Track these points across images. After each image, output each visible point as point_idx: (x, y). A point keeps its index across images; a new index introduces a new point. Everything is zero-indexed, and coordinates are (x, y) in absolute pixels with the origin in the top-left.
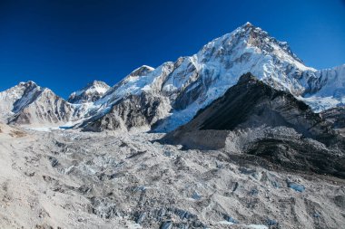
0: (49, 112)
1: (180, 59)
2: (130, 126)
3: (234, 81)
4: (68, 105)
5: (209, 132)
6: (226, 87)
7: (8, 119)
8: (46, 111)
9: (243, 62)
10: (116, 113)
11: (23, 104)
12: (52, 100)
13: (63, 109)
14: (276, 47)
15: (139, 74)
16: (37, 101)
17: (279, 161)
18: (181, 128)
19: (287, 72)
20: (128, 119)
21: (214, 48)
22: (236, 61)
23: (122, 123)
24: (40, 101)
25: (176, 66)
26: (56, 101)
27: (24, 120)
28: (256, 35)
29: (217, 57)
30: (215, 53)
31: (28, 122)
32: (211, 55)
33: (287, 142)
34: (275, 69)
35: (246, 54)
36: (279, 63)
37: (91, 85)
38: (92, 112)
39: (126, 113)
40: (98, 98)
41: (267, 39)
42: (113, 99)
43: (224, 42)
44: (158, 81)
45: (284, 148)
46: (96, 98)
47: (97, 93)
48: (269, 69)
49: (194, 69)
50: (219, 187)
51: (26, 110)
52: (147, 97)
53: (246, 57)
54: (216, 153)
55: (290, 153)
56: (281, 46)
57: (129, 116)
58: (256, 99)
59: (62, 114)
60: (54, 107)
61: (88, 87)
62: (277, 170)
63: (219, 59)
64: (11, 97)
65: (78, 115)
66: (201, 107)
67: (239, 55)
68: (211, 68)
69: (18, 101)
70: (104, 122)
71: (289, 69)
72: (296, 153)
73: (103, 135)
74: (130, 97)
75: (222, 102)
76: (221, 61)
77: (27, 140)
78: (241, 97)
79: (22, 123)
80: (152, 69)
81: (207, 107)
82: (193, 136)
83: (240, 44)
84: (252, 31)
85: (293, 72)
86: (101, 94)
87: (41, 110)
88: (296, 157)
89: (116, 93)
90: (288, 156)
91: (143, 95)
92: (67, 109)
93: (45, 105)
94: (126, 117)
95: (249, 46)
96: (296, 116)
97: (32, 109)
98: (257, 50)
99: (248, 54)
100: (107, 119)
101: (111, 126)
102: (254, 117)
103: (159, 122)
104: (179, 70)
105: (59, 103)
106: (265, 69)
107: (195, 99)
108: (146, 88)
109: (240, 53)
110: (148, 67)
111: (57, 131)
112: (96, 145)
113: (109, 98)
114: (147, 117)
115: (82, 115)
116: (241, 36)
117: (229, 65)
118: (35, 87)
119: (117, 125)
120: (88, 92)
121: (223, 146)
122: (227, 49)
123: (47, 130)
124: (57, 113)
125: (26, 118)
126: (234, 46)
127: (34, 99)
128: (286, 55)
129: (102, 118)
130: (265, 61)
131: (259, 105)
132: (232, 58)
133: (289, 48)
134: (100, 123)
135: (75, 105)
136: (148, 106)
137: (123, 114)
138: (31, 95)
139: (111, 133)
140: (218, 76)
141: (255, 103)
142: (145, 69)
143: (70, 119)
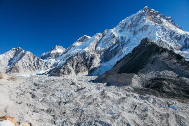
0: (30, 65)
1: (106, 31)
2: (77, 72)
3: (138, 43)
4: (41, 61)
5: (123, 75)
6: (134, 47)
7: (7, 70)
8: (28, 65)
9: (144, 31)
10: (69, 65)
11: (15, 61)
12: (32, 58)
13: (38, 63)
14: (164, 21)
15: (82, 41)
16: (23, 59)
17: (164, 92)
18: (107, 73)
19: (171, 36)
20: (76, 68)
21: (126, 24)
22: (140, 30)
23: (73, 71)
24: (25, 59)
25: (104, 35)
26: (34, 59)
27: (15, 70)
28: (151, 14)
29: (128, 28)
30: (127, 26)
31: (18, 71)
32: (124, 27)
33: (169, 80)
34: (163, 34)
35: (145, 26)
36: (165, 30)
37: (54, 48)
38: (55, 65)
39: (75, 64)
40: (58, 56)
41: (158, 16)
42: (67, 56)
43: (132, 19)
44: (93, 45)
45: (167, 83)
46: (57, 56)
47: (58, 53)
48: (159, 35)
49: (114, 36)
50: (125, 107)
51: (16, 65)
52: (87, 55)
53: (145, 27)
54: (127, 87)
55: (170, 86)
56: (167, 19)
57: (76, 66)
58: (150, 54)
59: (37, 66)
60: (33, 62)
61: (52, 49)
62: (162, 97)
63: (129, 30)
64: (8, 57)
65: (47, 67)
66: (119, 59)
67: (141, 27)
68: (124, 35)
69: (11, 59)
70: (62, 70)
71: (172, 34)
72: (174, 86)
73: (61, 78)
74: (77, 55)
75: (130, 57)
76: (131, 31)
77: (18, 83)
78: (141, 53)
79: (15, 72)
80: (89, 37)
81: (122, 59)
82: (112, 78)
83: (142, 20)
84: (149, 11)
85: (175, 35)
86: (60, 53)
87: (25, 64)
88: (174, 89)
89: (69, 52)
90: (169, 88)
91: (84, 54)
92: (40, 63)
93: (27, 61)
94: (74, 67)
95: (147, 21)
96: (175, 63)
97: (20, 64)
98: (152, 23)
99: (147, 26)
100: (64, 68)
101: (66, 72)
102: (149, 65)
103: (95, 69)
104: (105, 37)
105: (36, 59)
106: (157, 35)
107: (115, 54)
108: (86, 49)
109: (142, 25)
110: (87, 36)
111: (35, 76)
112: (57, 84)
113: (65, 55)
114: (87, 67)
115: (49, 66)
116: (142, 15)
117: (135, 33)
118: (21, 50)
119: (69, 72)
120: (52, 52)
121: (131, 83)
122: (134, 24)
123: (29, 76)
124: (34, 65)
125: (17, 69)
126: (138, 21)
127: (21, 57)
128: (170, 25)
129: (60, 68)
130: (157, 30)
131: (152, 58)
132: (137, 29)
133: (173, 21)
134: (60, 71)
135: (45, 61)
136: (88, 59)
137: (73, 65)
138: (19, 55)
139: (66, 77)
140: (129, 40)
141: (150, 56)
142: (85, 37)
143: (42, 69)
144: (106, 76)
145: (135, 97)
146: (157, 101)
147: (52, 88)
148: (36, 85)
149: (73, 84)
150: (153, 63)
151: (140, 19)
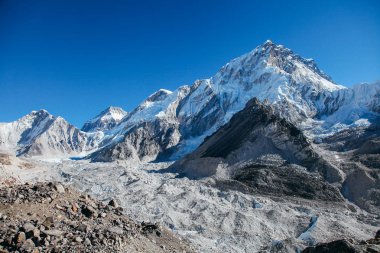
0: (61, 142)
1: (196, 83)
2: (142, 155)
4: (81, 134)
5: (207, 160)
7: (19, 150)
8: (58, 141)
9: (263, 83)
10: (128, 142)
11: (35, 134)
12: (65, 129)
13: (76, 139)
14: (299, 65)
15: (154, 99)
16: (49, 131)
17: (257, 185)
18: (188, 156)
19: (303, 93)
20: (141, 148)
21: (232, 69)
22: (256, 82)
23: (135, 152)
24: (53, 131)
25: (193, 90)
26: (69, 130)
27: (35, 151)
28: (277, 53)
29: (235, 78)
30: (234, 75)
31: (40, 153)
32: (230, 76)
33: (271, 167)
34: (291, 90)
35: (266, 74)
36: (294, 84)
37: (107, 111)
38: (106, 141)
39: (139, 141)
40: (114, 125)
41: (290, 57)
42: (129, 126)
43: (242, 63)
44: (173, 106)
45: (264, 173)
46: (112, 124)
47: (113, 120)
48: (284, 91)
49: (210, 92)
51: (38, 141)
52: (161, 124)
53: (265, 77)
54: (205, 180)
55: (269, 178)
56: (306, 63)
57: (141, 144)
59: (75, 143)
60: (67, 136)
61: (103, 113)
62: (252, 193)
63: (238, 81)
65: (92, 145)
67: (258, 76)
68: (229, 91)
69: (28, 131)
70: (115, 152)
71: (305, 91)
72: (275, 177)
73: (113, 165)
74: (143, 125)
75: (226, 129)
78: (243, 123)
79: (34, 154)
80: (169, 92)
81: (214, 134)
82: (193, 165)
83: (260, 64)
84: (273, 49)
85: (310, 92)
88: (274, 181)
89: (130, 120)
90: (266, 181)
91: (157, 123)
92: (80, 138)
93: (58, 134)
94: (138, 146)
95: (270, 65)
96: (286, 141)
97: (43, 139)
98: (278, 70)
99: (268, 75)
100: (119, 149)
101: (122, 155)
102: (247, 144)
104: (196, 94)
105: (72, 132)
106: (280, 91)
108: (161, 115)
109: (261, 73)
110: (166, 91)
111: (68, 162)
113: (123, 125)
114: (161, 145)
115: (96, 144)
116: (261, 55)
117: (248, 87)
118: (47, 115)
119: (128, 155)
120: (103, 119)
121: (214, 172)
122: (246, 70)
123: (58, 161)
124: (69, 142)
125: (38, 149)
126: (253, 66)
127: (46, 128)
128: (310, 72)
129: (113, 148)
130: (280, 83)
132: (251, 79)
134: (111, 152)
135: (89, 134)
136: (162, 133)
137: (135, 143)
138: (43, 124)
139: (122, 163)
140: (237, 99)
141: (252, 129)
142: (162, 93)
143: (84, 149)
144: (185, 162)
145: (211, 194)
146: (240, 200)
147: (90, 180)
148: (65, 175)
149: (125, 174)
150: (253, 140)
151: (257, 63)
